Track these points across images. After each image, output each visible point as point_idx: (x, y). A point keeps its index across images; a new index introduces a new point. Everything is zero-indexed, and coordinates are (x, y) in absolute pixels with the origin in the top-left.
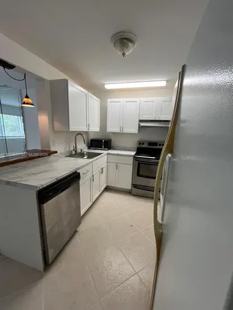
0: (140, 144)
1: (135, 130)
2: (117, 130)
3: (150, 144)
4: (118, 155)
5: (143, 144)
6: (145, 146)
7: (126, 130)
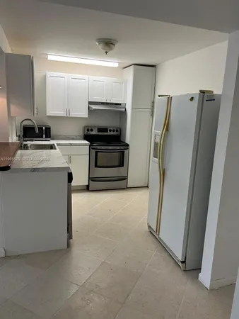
0: (88, 130)
1: (85, 114)
2: (61, 113)
3: (100, 130)
4: (71, 145)
5: (92, 130)
6: (95, 132)
7: (73, 114)
